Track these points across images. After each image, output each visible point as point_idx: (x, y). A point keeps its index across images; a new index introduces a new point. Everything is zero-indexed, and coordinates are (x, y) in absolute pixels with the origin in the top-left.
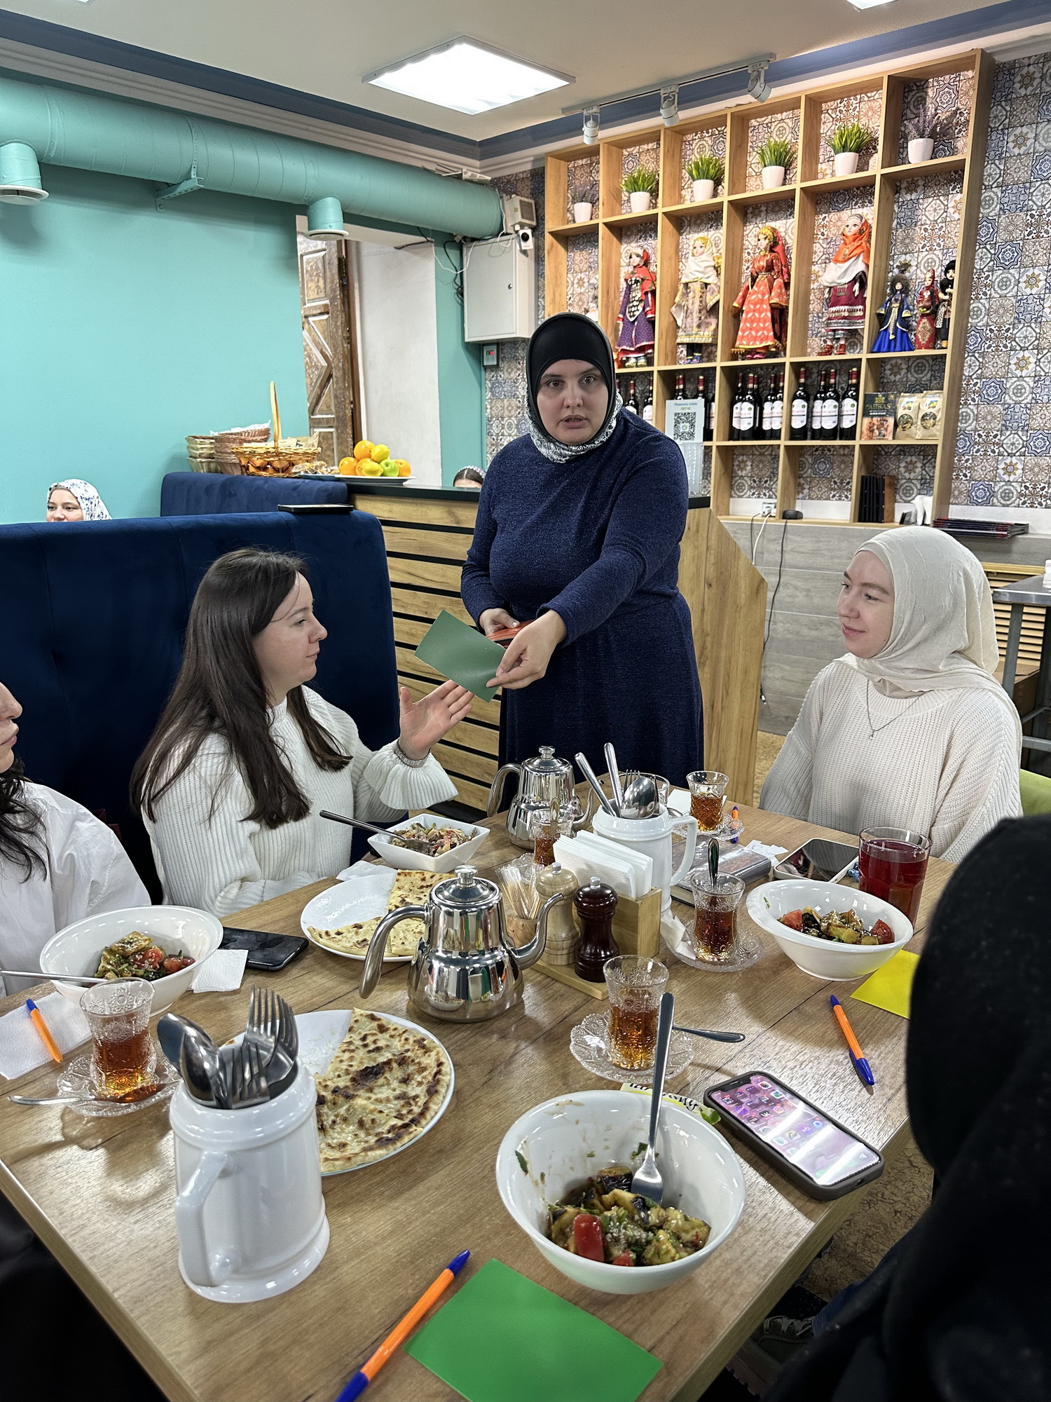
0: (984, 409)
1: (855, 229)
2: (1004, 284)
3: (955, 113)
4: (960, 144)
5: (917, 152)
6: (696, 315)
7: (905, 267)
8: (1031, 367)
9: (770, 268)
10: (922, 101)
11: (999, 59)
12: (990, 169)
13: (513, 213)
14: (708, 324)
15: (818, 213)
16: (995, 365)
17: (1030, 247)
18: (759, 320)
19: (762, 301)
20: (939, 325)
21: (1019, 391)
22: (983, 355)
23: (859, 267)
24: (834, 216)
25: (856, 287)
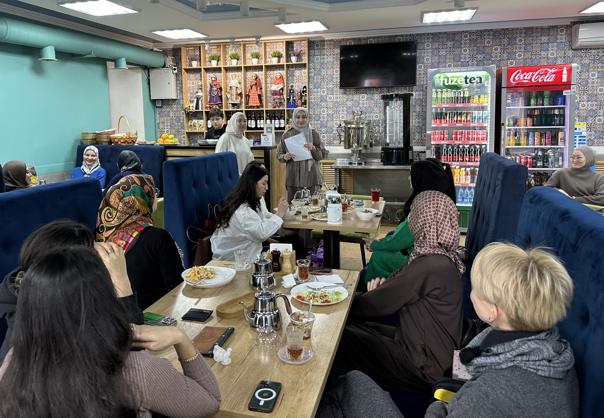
0: (316, 122)
1: (279, 77)
2: (317, 92)
3: (301, 51)
4: (303, 58)
5: (294, 59)
6: (235, 96)
7: (292, 86)
8: (326, 112)
9: (256, 84)
10: (293, 47)
11: (310, 40)
12: (311, 65)
13: (170, 61)
14: (238, 98)
15: (268, 71)
16: (317, 111)
17: (322, 84)
18: (255, 98)
19: (255, 93)
20: (303, 101)
21: (324, 118)
22: (314, 109)
23: (281, 86)
24: (272, 72)
25: (281, 91)
